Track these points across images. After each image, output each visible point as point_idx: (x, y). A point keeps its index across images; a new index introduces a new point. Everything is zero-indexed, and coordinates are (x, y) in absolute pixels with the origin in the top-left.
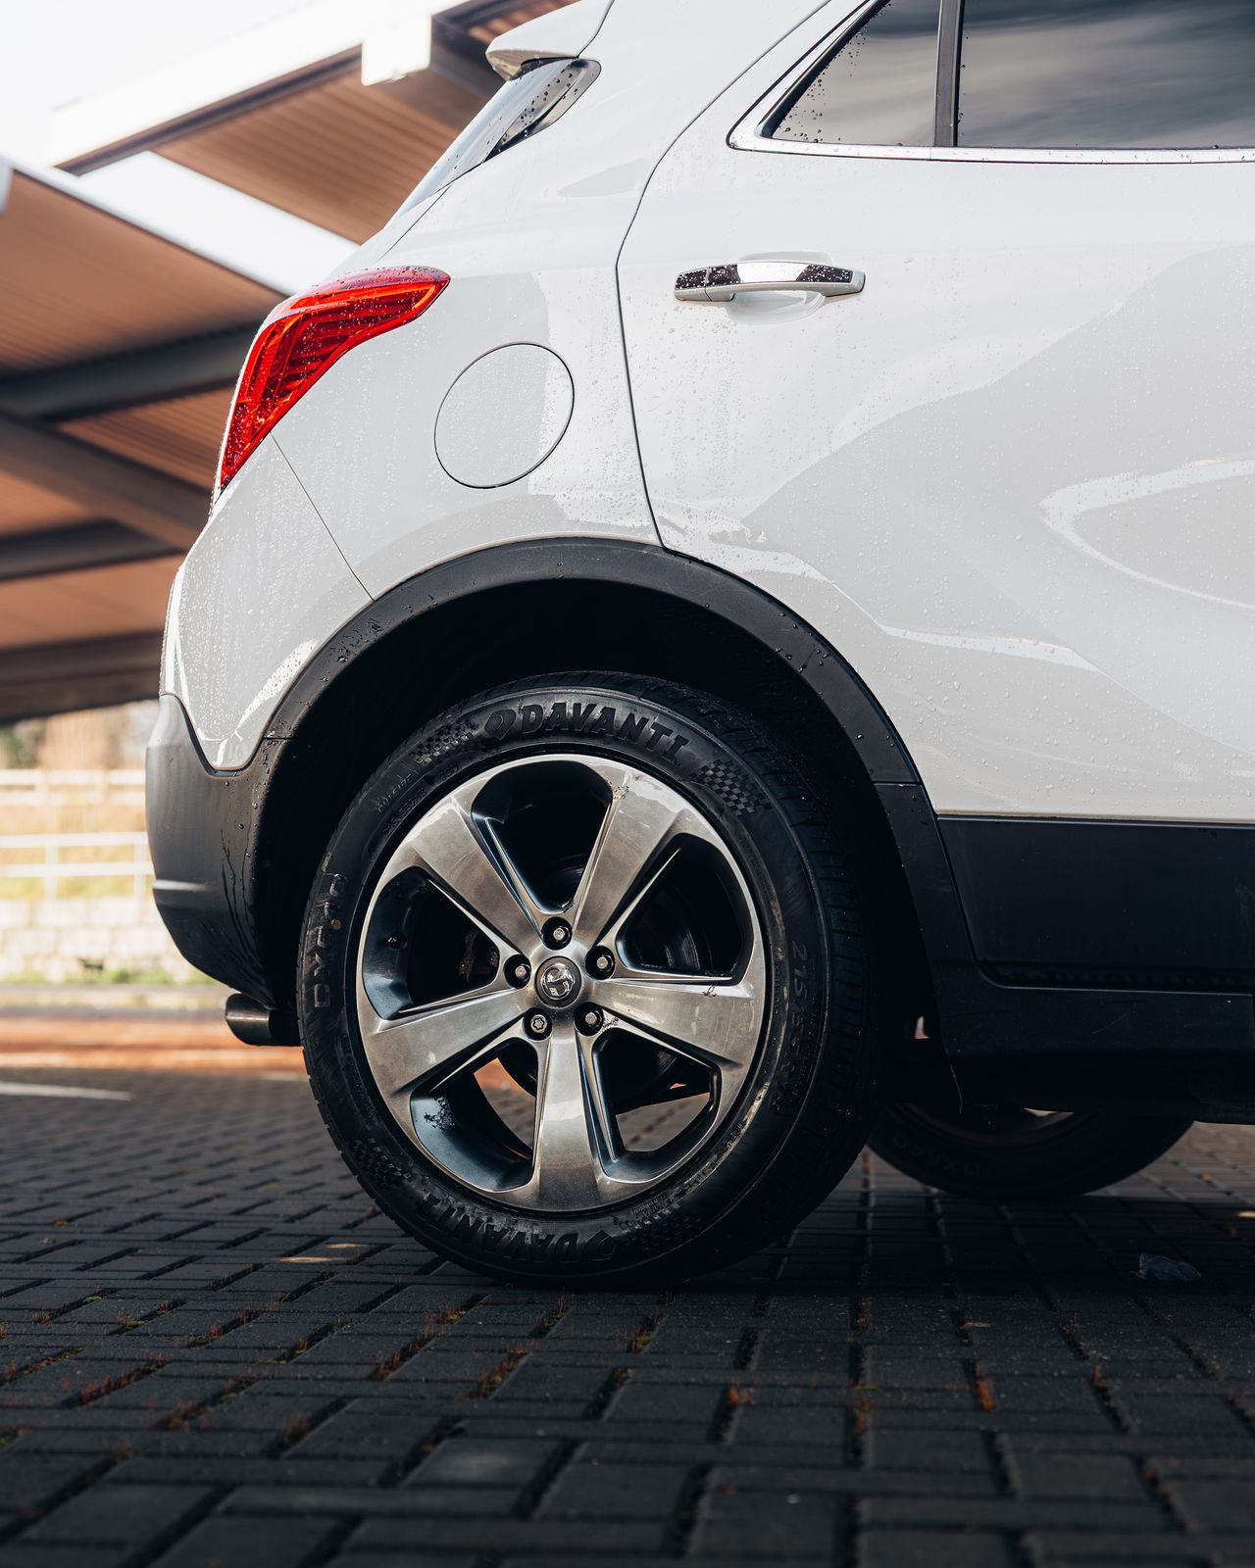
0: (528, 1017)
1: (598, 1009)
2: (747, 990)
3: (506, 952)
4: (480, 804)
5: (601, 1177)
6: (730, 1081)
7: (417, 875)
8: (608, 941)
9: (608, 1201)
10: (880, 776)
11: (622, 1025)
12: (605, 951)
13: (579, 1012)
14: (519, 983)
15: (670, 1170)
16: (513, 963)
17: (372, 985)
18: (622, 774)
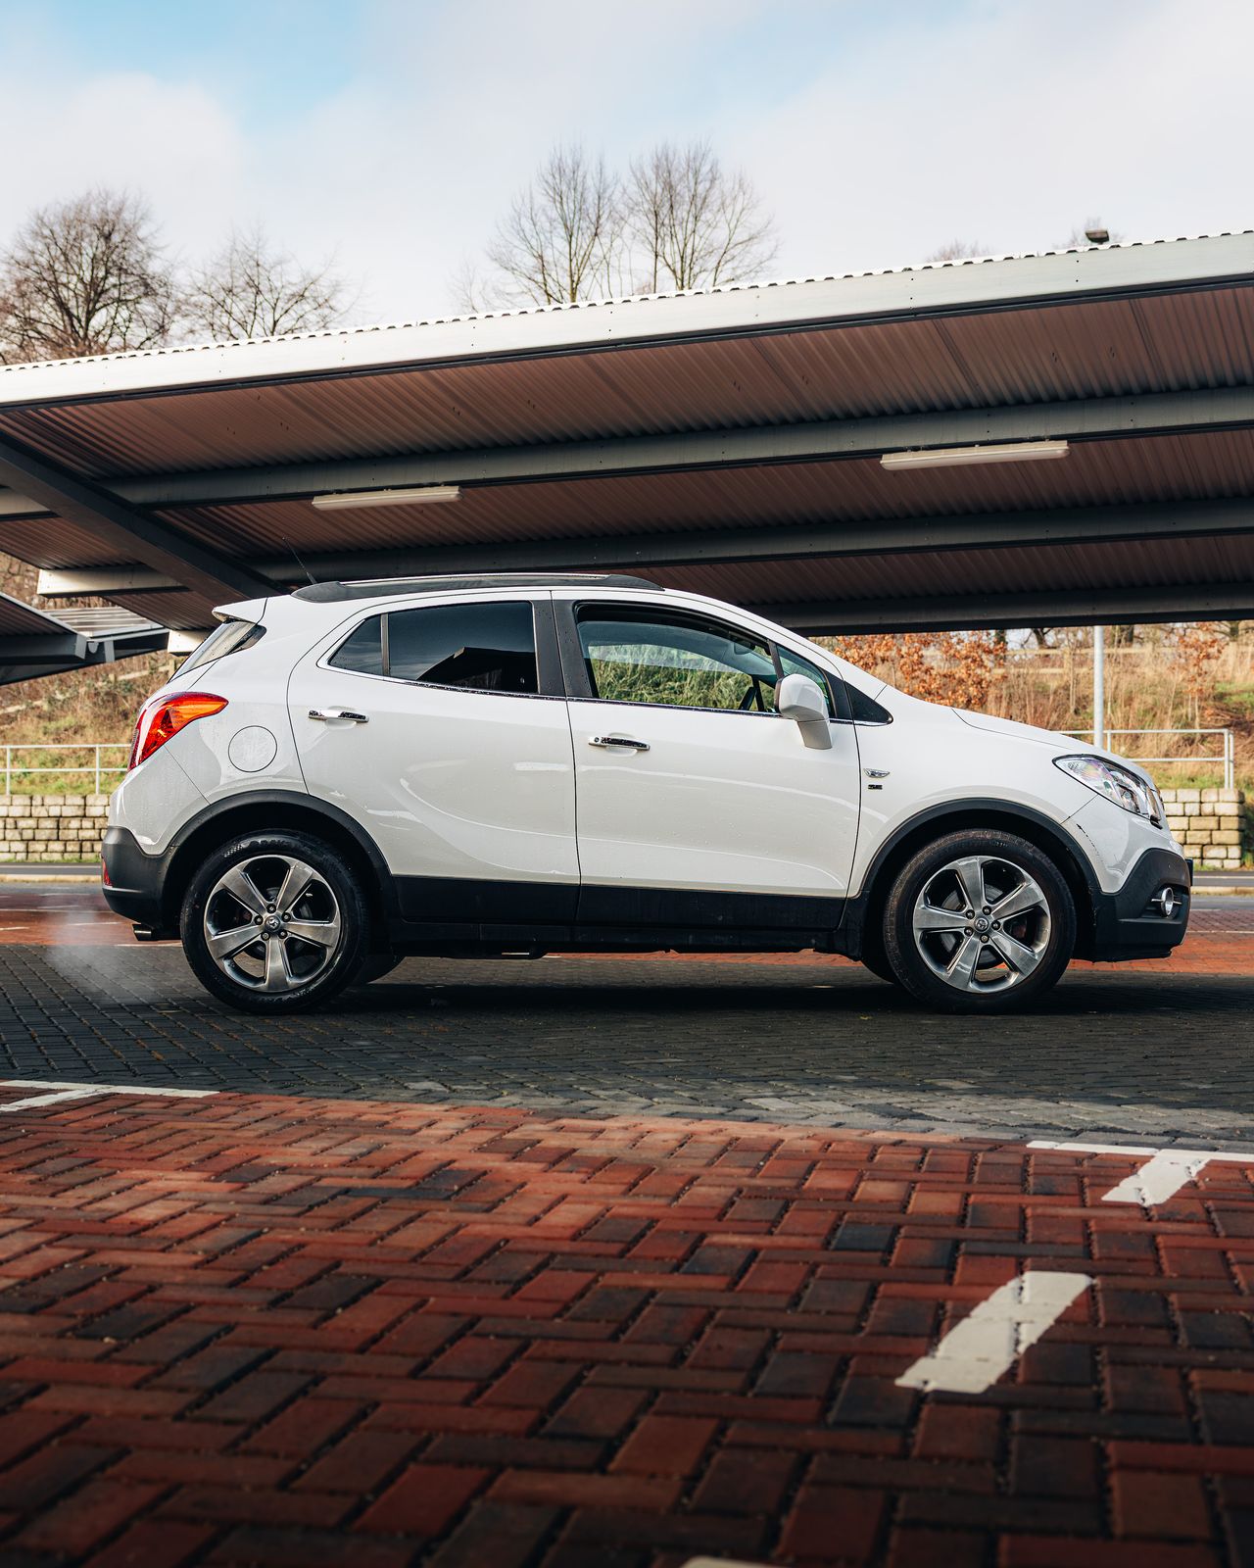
0: (262, 934)
1: (286, 932)
2: (335, 925)
3: (255, 914)
4: (246, 870)
5: (288, 979)
6: (329, 953)
7: (225, 892)
8: (289, 911)
9: (291, 988)
10: (376, 864)
11: (293, 936)
12: (287, 914)
13: (278, 932)
14: (260, 923)
15: (306, 980)
16: (256, 918)
17: (208, 926)
18: (292, 862)
